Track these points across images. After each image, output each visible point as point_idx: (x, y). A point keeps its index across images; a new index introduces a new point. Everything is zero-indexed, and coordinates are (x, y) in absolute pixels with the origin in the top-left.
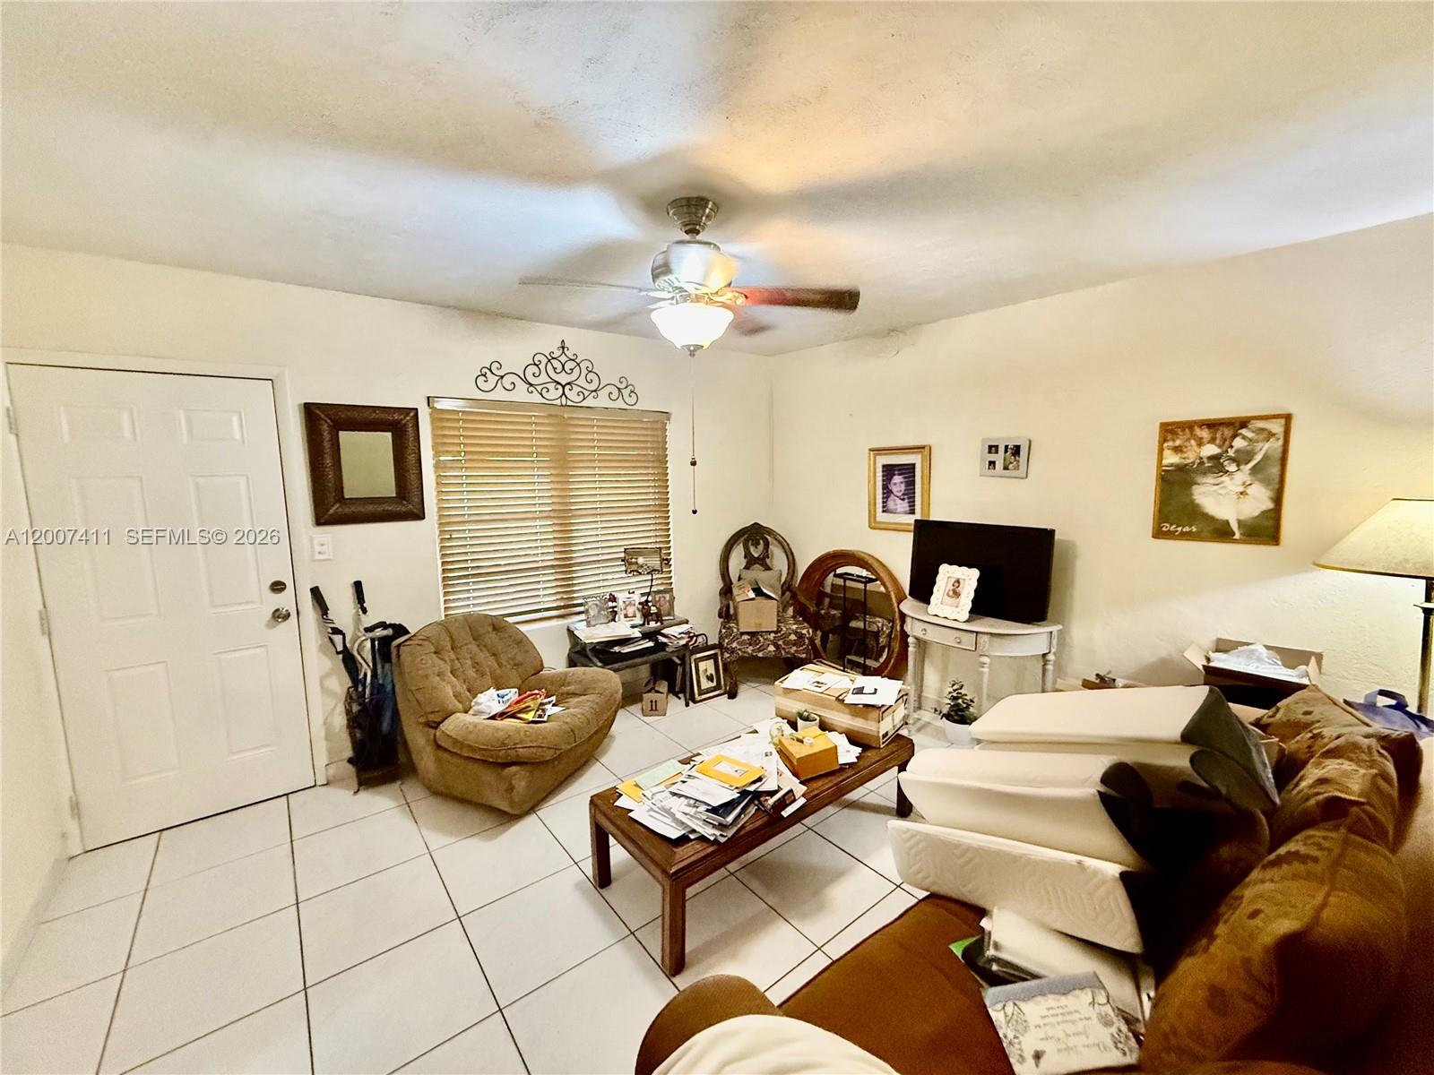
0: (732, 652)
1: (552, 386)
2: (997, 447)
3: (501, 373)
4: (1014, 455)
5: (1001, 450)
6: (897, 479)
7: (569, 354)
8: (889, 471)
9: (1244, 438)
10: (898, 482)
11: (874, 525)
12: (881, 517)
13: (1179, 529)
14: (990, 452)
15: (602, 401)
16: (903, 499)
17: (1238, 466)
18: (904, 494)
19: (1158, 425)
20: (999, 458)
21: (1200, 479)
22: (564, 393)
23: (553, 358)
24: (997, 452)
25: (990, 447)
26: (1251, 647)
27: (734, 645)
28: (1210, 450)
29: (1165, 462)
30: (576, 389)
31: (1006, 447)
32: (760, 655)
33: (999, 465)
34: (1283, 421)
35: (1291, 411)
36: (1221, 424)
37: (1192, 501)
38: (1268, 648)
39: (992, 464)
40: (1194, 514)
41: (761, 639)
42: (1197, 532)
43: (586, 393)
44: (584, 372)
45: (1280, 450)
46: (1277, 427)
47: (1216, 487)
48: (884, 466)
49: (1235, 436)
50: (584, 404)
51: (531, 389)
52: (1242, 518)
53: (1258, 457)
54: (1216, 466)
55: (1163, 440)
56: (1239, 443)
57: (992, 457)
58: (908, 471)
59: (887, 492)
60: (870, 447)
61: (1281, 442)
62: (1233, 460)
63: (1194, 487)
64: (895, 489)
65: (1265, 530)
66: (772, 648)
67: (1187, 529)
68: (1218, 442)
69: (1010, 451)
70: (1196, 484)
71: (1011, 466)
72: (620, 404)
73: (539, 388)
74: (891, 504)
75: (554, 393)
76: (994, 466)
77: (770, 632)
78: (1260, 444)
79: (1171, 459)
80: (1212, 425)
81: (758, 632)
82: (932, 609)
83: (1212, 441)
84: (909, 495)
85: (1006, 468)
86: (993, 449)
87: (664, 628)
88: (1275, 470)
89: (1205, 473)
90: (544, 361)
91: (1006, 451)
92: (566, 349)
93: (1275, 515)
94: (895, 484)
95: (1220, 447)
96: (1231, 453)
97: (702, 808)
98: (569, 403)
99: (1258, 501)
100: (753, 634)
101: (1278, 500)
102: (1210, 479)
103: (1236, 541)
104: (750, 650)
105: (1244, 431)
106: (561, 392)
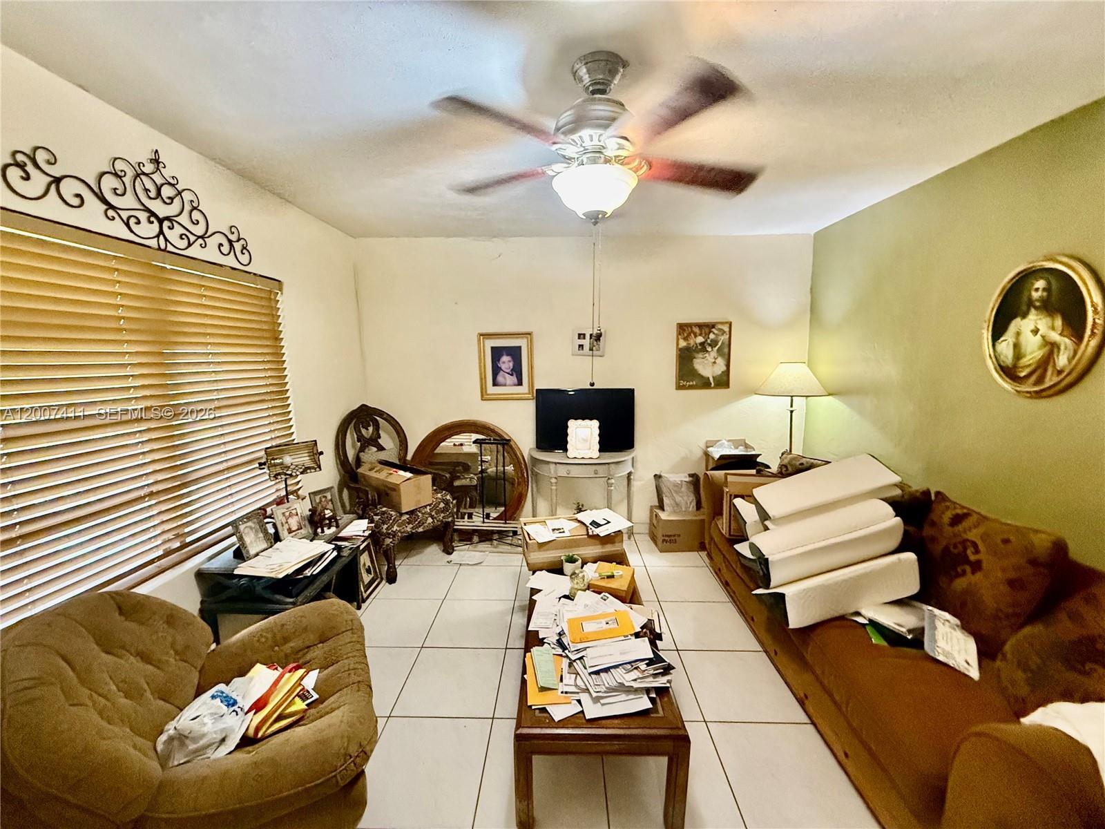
0: (394, 536)
1: (143, 216)
2: (584, 335)
3: (56, 171)
4: (596, 340)
5: (588, 337)
6: (505, 358)
7: (167, 173)
8: (497, 353)
9: (714, 333)
10: (506, 362)
11: (484, 396)
12: (491, 389)
13: (688, 383)
14: (579, 338)
15: (211, 254)
16: (512, 375)
17: (712, 348)
18: (512, 370)
19: (675, 324)
20: (586, 342)
21: (696, 355)
22: (161, 232)
23: (144, 174)
24: (584, 338)
25: (579, 335)
26: (720, 442)
27: (395, 528)
28: (700, 339)
29: (680, 346)
30: (178, 230)
31: (591, 335)
32: (421, 530)
33: (587, 347)
34: (728, 325)
35: (731, 319)
36: (704, 326)
37: (693, 367)
38: (729, 441)
39: (581, 346)
40: (694, 374)
41: (420, 514)
42: (696, 385)
43: (192, 238)
44: (188, 208)
45: (728, 340)
46: (726, 328)
47: (703, 360)
48: (492, 348)
49: (710, 332)
50: (189, 252)
51: (111, 213)
52: (714, 375)
53: (720, 344)
54: (703, 348)
55: (679, 334)
56: (712, 336)
57: (581, 342)
58: (515, 353)
59: (496, 370)
60: (481, 332)
61: (728, 336)
62: (710, 345)
63: (694, 360)
64: (503, 367)
65: (723, 381)
66: (430, 520)
67: (691, 383)
68: (704, 335)
69: (593, 337)
70: (695, 358)
71: (594, 348)
72: (230, 261)
73: (125, 215)
74: (500, 379)
75: (147, 230)
76: (583, 348)
77: (425, 507)
78: (720, 337)
79: (683, 344)
80: (700, 326)
81: (416, 509)
82: (571, 453)
83: (700, 335)
84: (517, 371)
85: (591, 349)
86: (582, 336)
87: (340, 532)
88: (726, 350)
89: (698, 352)
90: (130, 173)
91: (591, 338)
92: (161, 165)
93: (727, 372)
94: (504, 363)
95: (704, 338)
96: (709, 341)
97: (643, 666)
98: (170, 248)
99: (720, 367)
100: (411, 513)
101: (728, 366)
102: (700, 355)
103: (711, 388)
104: (409, 529)
105: (713, 330)
106: (157, 230)
